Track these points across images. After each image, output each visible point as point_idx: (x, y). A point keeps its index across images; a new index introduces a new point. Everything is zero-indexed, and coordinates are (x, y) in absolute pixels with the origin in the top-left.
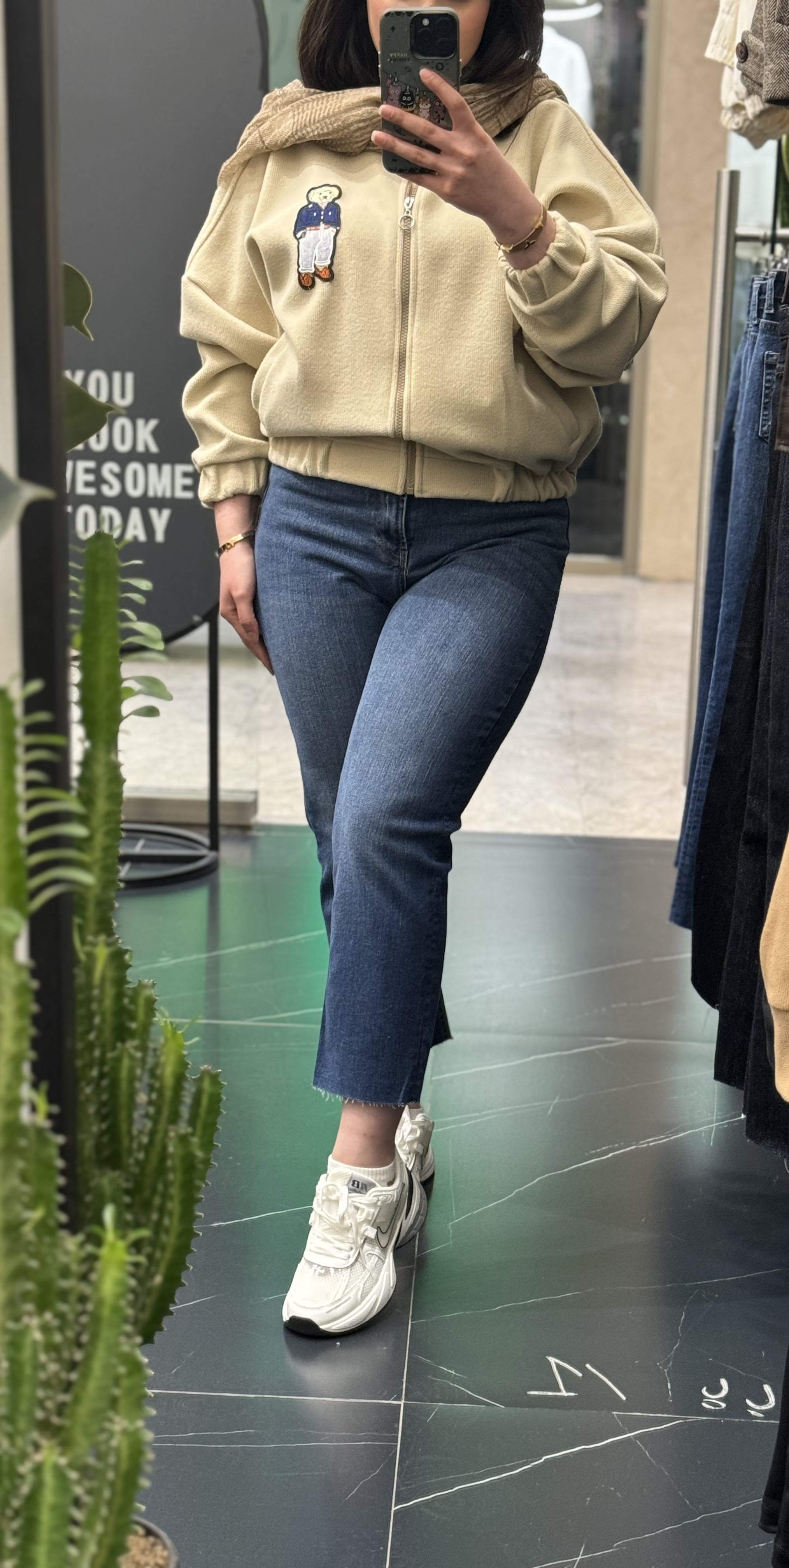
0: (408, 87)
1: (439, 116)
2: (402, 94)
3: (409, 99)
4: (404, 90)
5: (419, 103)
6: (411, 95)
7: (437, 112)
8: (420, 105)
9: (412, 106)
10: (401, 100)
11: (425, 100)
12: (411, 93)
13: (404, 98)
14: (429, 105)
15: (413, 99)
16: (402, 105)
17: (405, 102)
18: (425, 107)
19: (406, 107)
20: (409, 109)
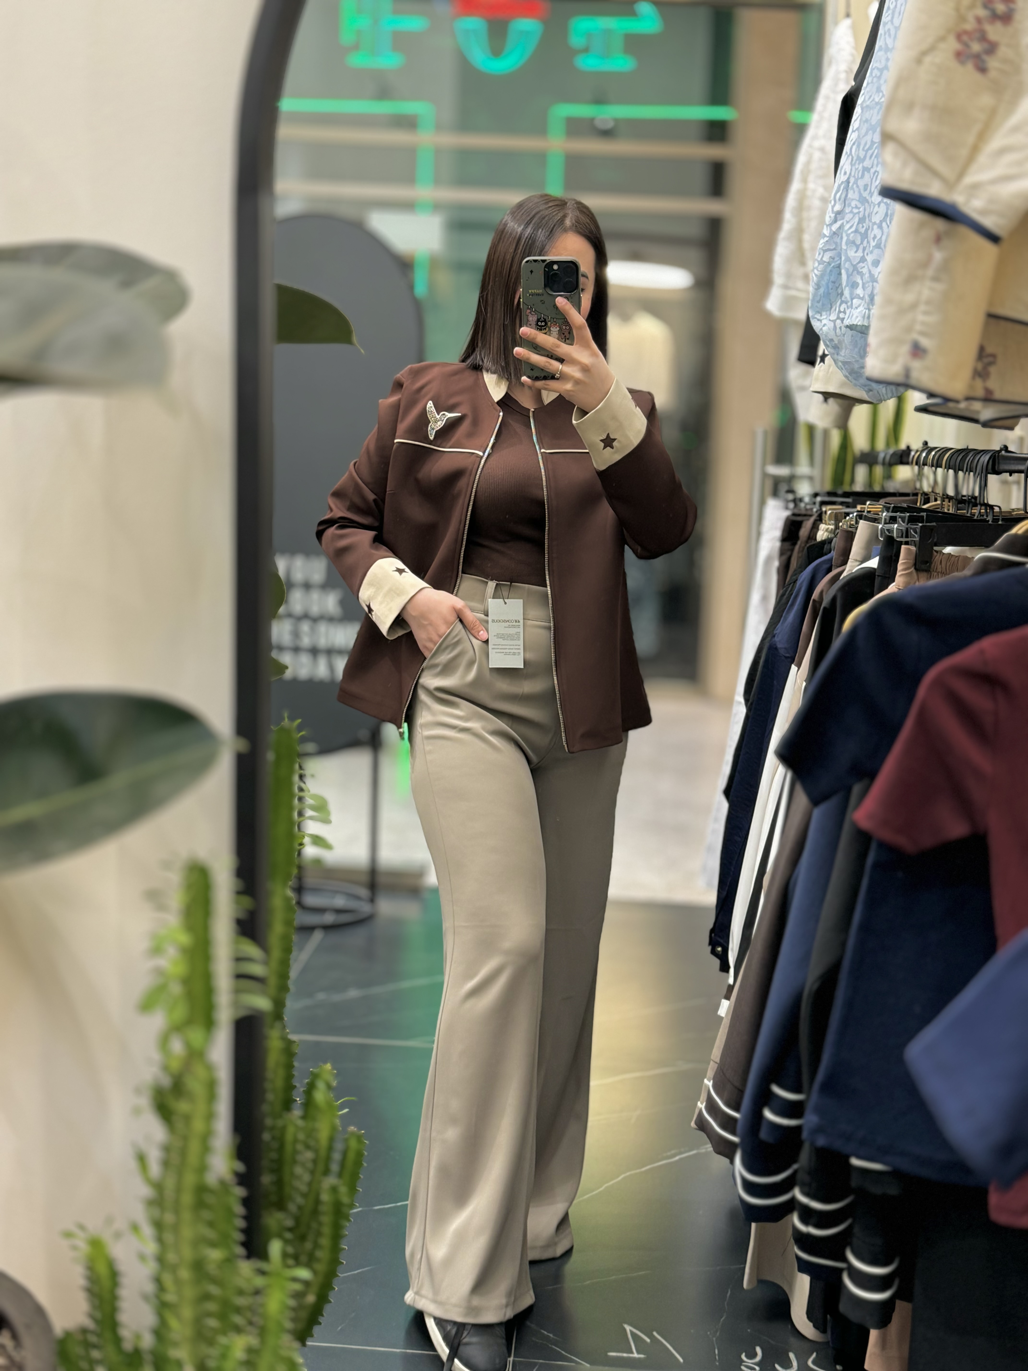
0: (542, 316)
2: (538, 320)
3: (543, 324)
4: (539, 318)
5: (550, 327)
6: (545, 321)
7: (564, 334)
8: (551, 329)
9: (545, 329)
10: (537, 324)
11: (557, 324)
12: (545, 320)
13: (539, 323)
14: (558, 329)
15: (546, 324)
17: (539, 326)
18: (555, 330)
20: (543, 331)
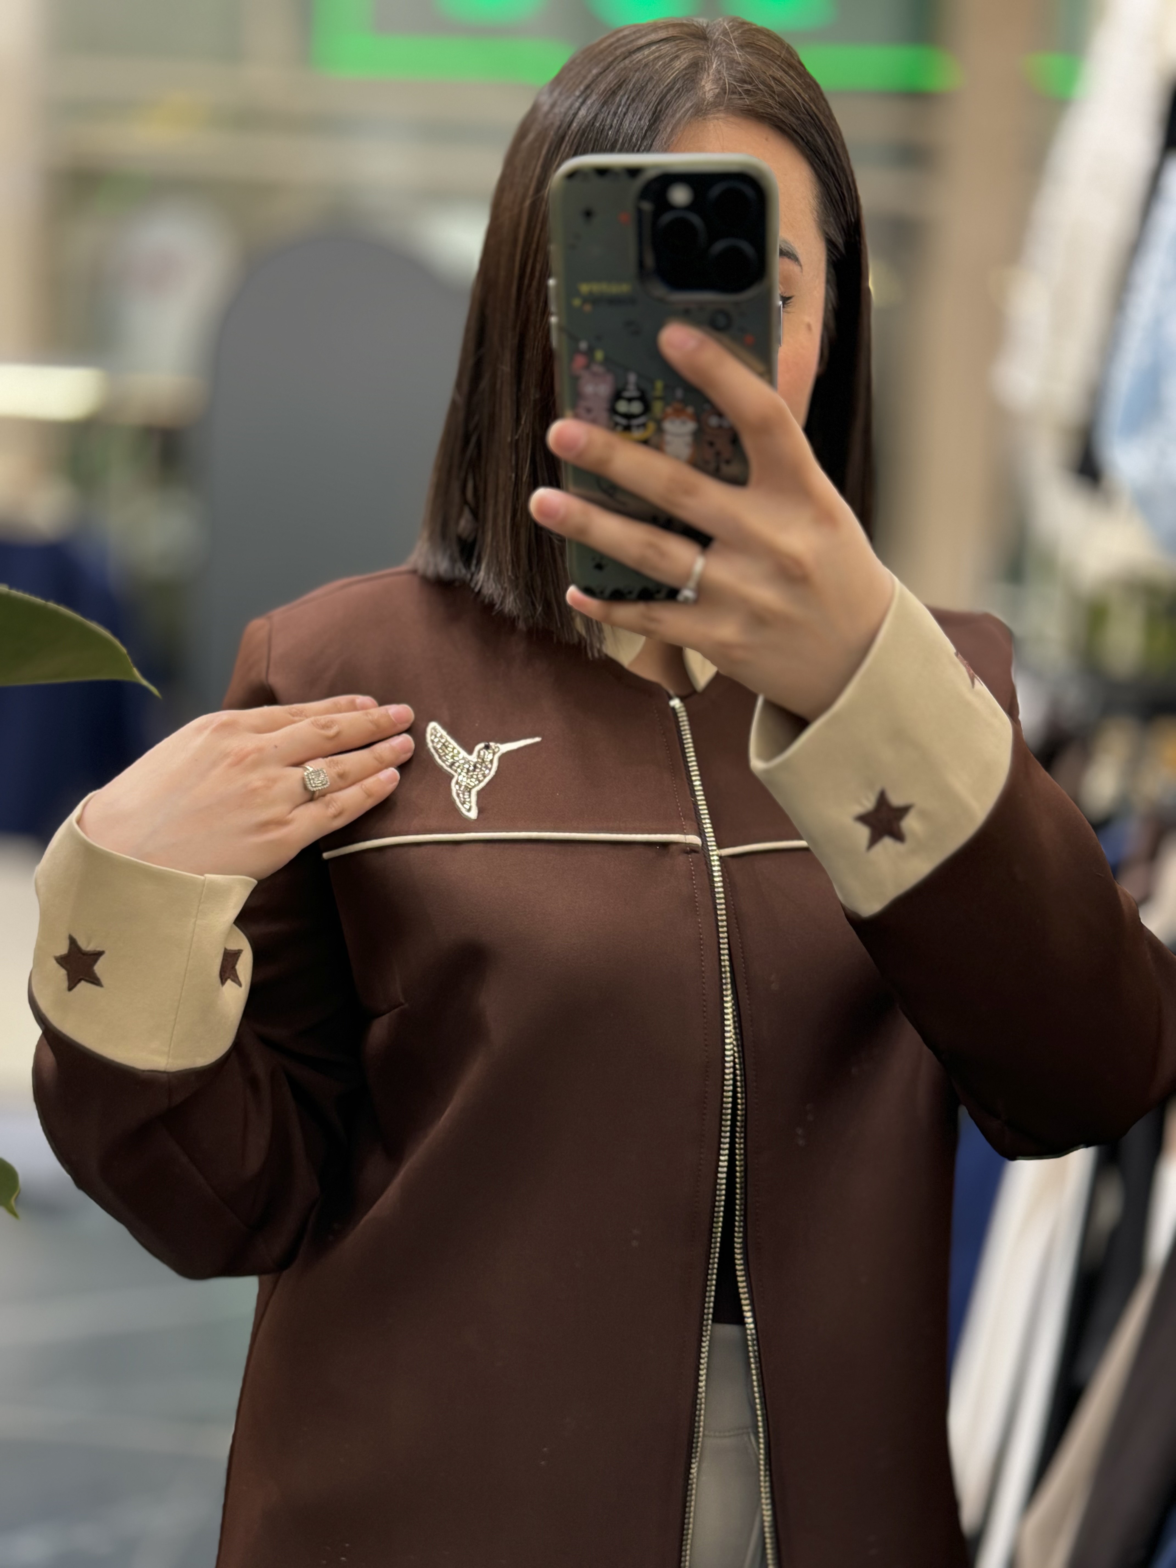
0: (632, 378)
1: (718, 454)
2: (617, 396)
3: (636, 407)
5: (663, 420)
6: (642, 396)
7: (711, 444)
8: (667, 425)
9: (644, 426)
10: (613, 411)
11: (678, 413)
12: (642, 391)
13: (621, 408)
14: (690, 426)
15: (647, 409)
16: (617, 424)
17: (621, 417)
18: (679, 429)
19: (627, 428)
